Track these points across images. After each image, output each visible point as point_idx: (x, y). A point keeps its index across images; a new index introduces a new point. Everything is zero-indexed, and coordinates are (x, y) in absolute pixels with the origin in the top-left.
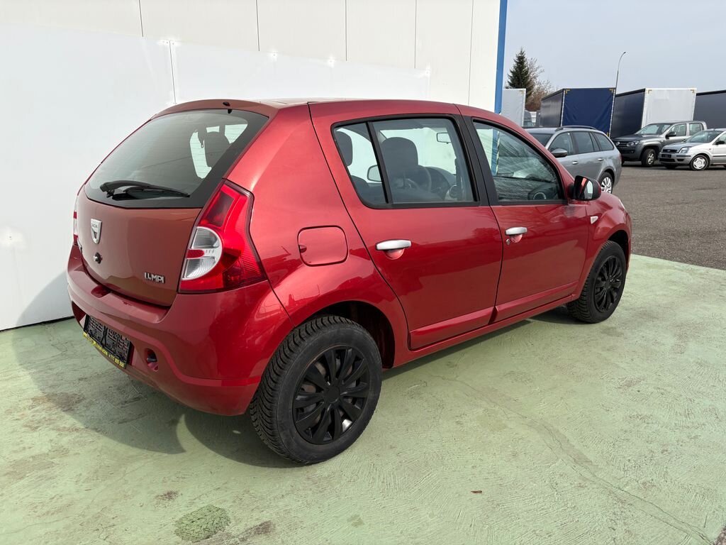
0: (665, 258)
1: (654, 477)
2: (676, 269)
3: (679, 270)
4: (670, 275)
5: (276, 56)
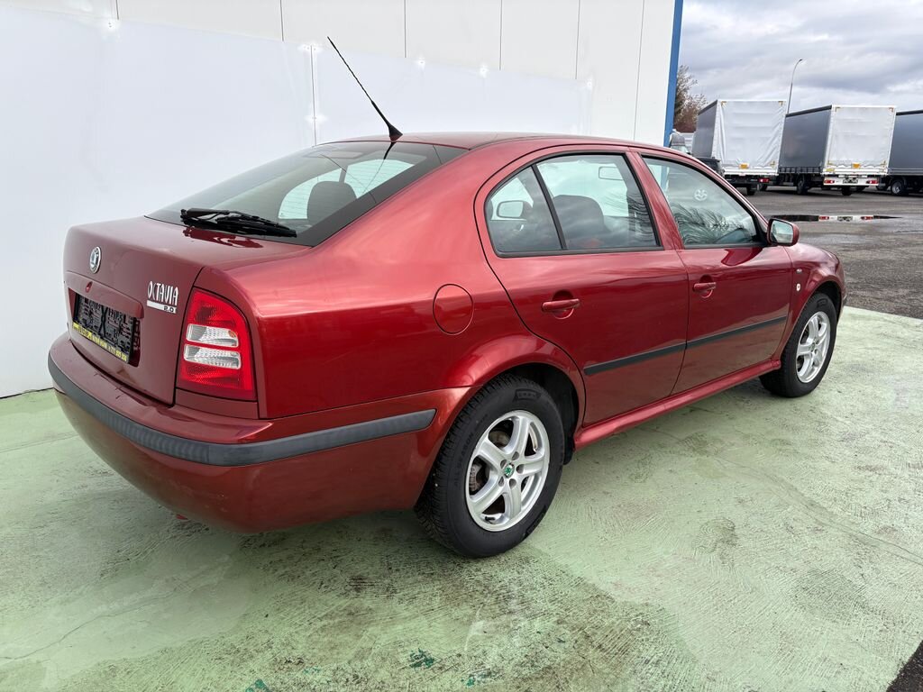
0: (871, 309)
1: (895, 522)
2: (885, 320)
3: (890, 322)
4: (880, 327)
5: (424, 64)
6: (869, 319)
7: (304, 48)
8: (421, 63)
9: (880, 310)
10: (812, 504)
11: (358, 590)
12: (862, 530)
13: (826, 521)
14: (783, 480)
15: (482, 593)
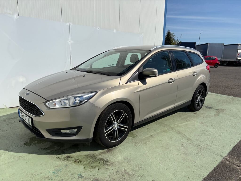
1: (209, 144)
5: (99, 29)
6: (212, 95)
7: (67, 24)
8: (98, 29)
9: (215, 93)
10: (189, 139)
11: (67, 159)
12: (200, 145)
13: (191, 143)
14: (182, 133)
15: (100, 160)
